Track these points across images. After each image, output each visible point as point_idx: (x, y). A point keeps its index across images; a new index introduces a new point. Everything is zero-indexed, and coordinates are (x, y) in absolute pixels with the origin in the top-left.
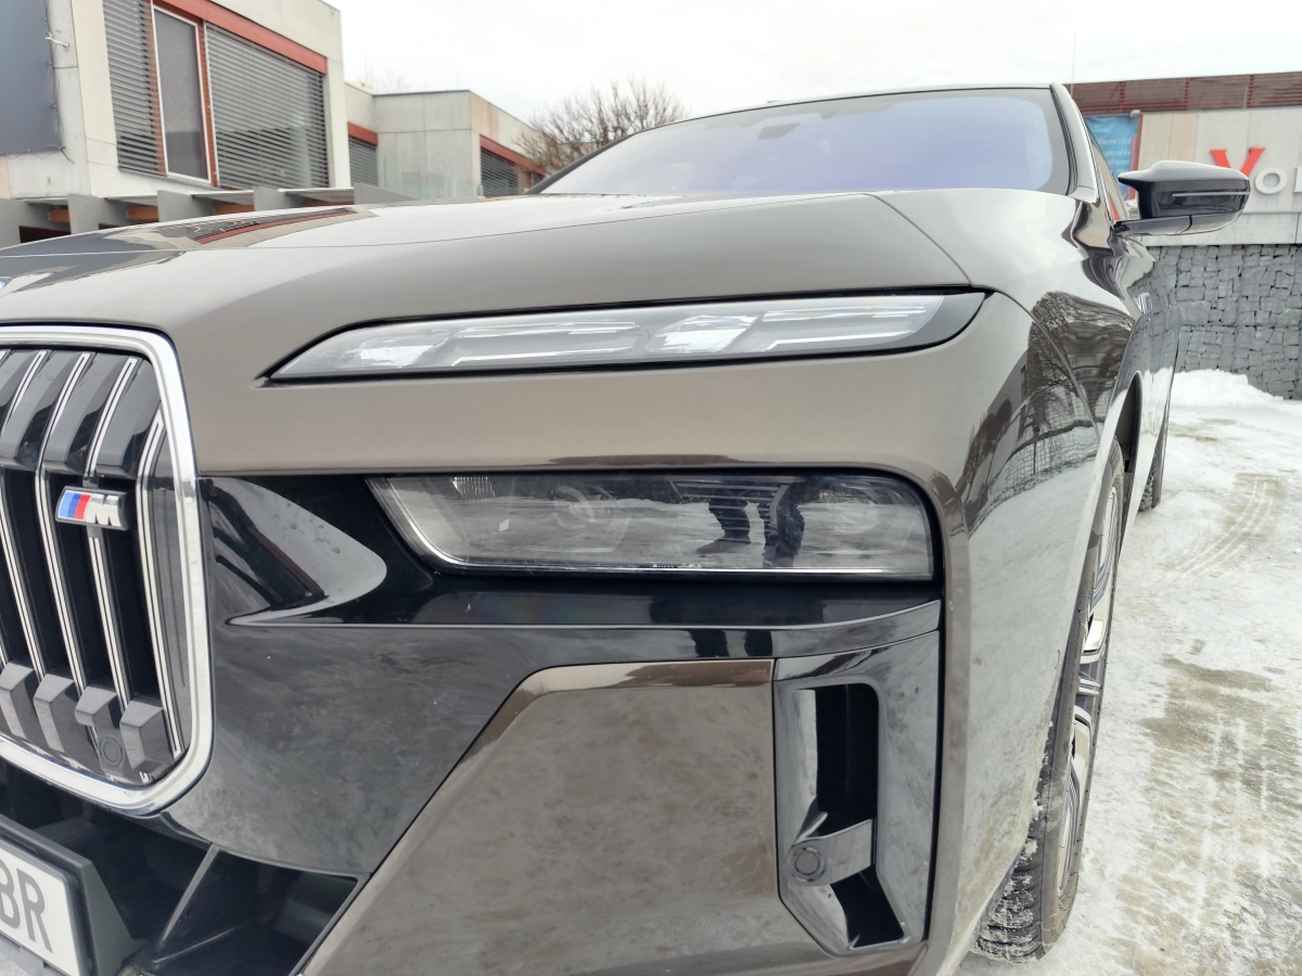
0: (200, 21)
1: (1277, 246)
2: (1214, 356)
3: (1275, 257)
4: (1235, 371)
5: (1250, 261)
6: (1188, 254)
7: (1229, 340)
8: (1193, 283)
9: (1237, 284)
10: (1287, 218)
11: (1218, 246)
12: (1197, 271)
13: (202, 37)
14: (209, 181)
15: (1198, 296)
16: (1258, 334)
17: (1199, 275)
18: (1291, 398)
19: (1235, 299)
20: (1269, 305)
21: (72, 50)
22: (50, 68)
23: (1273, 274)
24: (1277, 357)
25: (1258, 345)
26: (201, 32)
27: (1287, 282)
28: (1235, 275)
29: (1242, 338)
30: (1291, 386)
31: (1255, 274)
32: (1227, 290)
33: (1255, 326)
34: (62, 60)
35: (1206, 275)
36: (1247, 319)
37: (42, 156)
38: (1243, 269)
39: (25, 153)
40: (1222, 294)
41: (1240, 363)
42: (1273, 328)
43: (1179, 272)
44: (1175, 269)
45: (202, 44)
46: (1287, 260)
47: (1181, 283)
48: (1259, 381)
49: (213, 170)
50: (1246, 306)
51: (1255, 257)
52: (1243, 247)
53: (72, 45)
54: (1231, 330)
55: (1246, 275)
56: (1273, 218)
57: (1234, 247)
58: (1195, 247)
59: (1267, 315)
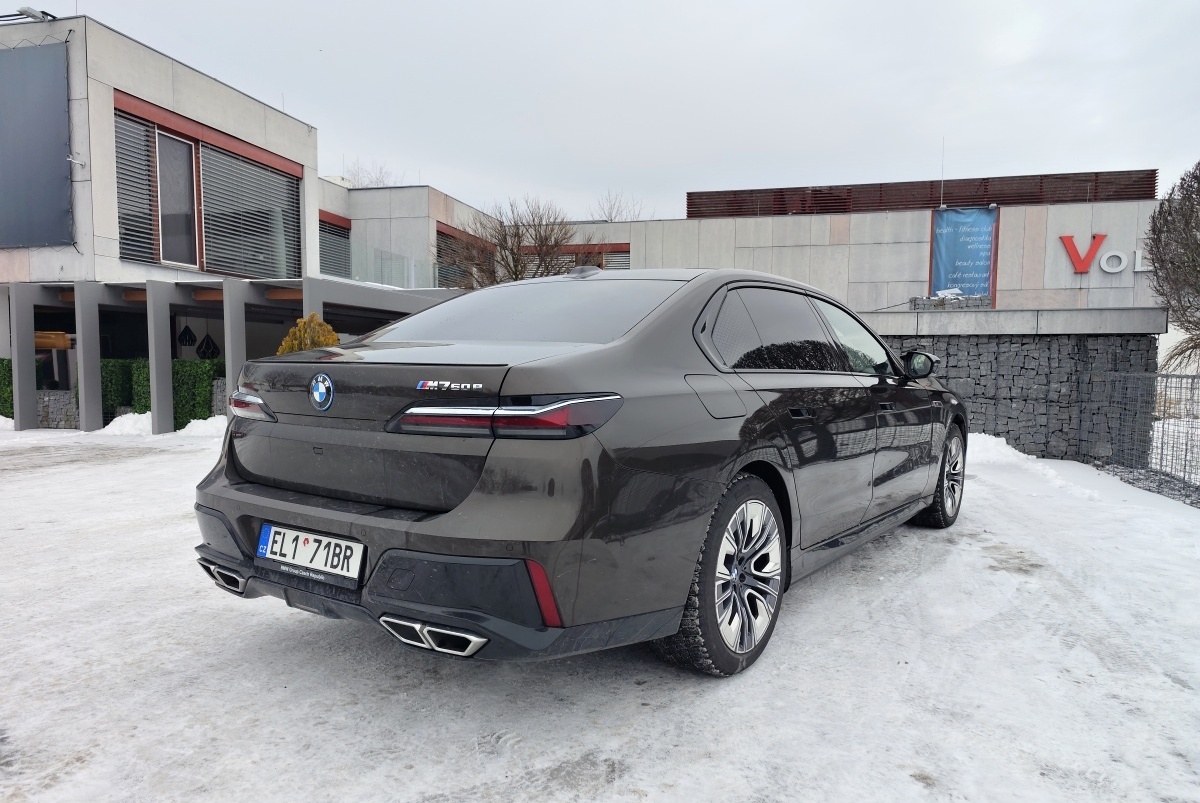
0: (197, 141)
1: (1024, 336)
2: (980, 422)
3: (1023, 344)
4: (997, 435)
5: (1004, 348)
6: (954, 341)
7: (991, 409)
8: (960, 364)
9: (995, 366)
10: (1029, 314)
11: (977, 336)
12: (963, 355)
13: (197, 153)
14: (197, 266)
15: (964, 375)
16: (1014, 405)
17: (964, 358)
18: (1043, 457)
19: (993, 377)
20: (1020, 382)
21: (87, 168)
22: (69, 181)
23: (1022, 358)
24: (1030, 424)
25: (1014, 414)
26: (197, 149)
27: (1033, 364)
28: (993, 359)
29: (1001, 408)
30: (1043, 448)
31: (1008, 358)
32: (987, 370)
33: (1011, 399)
34: (79, 175)
35: (969, 358)
36: (1004, 393)
37: (57, 249)
38: (999, 353)
39: (44, 246)
40: (984, 373)
41: (1001, 428)
42: (1025, 400)
43: (948, 355)
44: (945, 353)
45: (198, 158)
46: (1033, 347)
47: (950, 364)
48: (1017, 442)
49: (201, 257)
50: (1002, 383)
51: (1007, 345)
52: (998, 336)
53: (88, 163)
54: (993, 402)
55: (1001, 359)
56: (1019, 314)
57: (990, 337)
58: (959, 336)
59: (1019, 390)
